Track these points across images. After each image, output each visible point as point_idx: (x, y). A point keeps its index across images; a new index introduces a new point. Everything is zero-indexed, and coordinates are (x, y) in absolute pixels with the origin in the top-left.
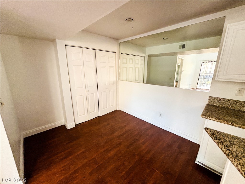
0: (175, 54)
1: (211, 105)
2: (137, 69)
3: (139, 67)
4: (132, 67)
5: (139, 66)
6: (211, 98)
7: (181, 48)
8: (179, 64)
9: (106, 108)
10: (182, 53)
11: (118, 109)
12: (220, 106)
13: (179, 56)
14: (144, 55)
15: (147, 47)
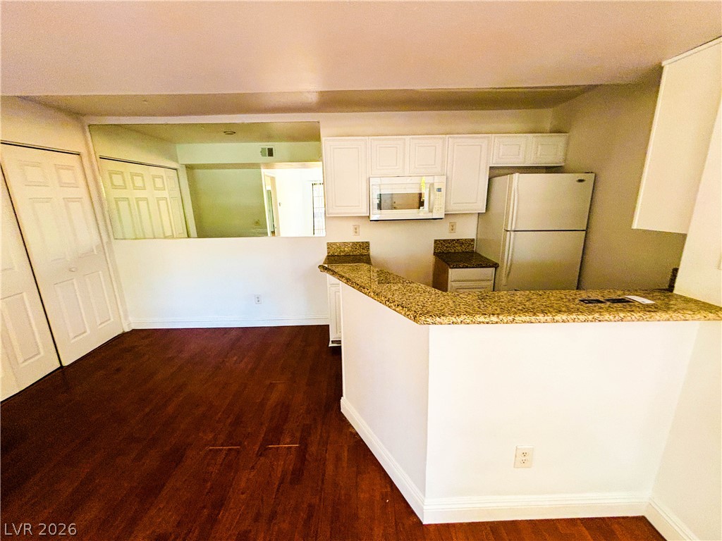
0: (256, 166)
1: (332, 256)
2: (162, 203)
3: (167, 196)
4: (146, 199)
5: (165, 194)
6: (330, 245)
7: (265, 156)
8: (269, 188)
9: (85, 332)
10: (268, 166)
11: (127, 330)
12: (342, 254)
13: (264, 171)
14: (174, 165)
15: (179, 143)
